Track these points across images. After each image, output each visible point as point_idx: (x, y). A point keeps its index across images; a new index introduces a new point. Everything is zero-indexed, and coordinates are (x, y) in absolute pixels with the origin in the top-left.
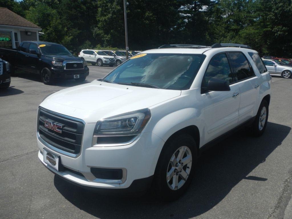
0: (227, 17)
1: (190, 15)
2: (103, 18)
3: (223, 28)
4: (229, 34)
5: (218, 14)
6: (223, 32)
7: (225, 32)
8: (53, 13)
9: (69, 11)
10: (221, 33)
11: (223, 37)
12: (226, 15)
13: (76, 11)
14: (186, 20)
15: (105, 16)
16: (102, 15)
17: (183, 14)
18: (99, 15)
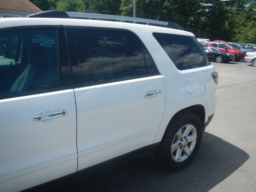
0: (249, 7)
1: (211, 5)
2: (125, 8)
3: (244, 18)
4: (250, 23)
5: (240, 3)
6: (244, 21)
7: (246, 21)
8: (80, 3)
9: (97, 2)
10: (241, 23)
11: (242, 26)
12: (249, 4)
13: (103, 2)
14: (207, 10)
15: (128, 6)
16: (125, 5)
17: (204, 4)
18: (122, 5)
